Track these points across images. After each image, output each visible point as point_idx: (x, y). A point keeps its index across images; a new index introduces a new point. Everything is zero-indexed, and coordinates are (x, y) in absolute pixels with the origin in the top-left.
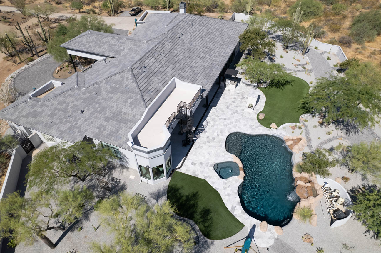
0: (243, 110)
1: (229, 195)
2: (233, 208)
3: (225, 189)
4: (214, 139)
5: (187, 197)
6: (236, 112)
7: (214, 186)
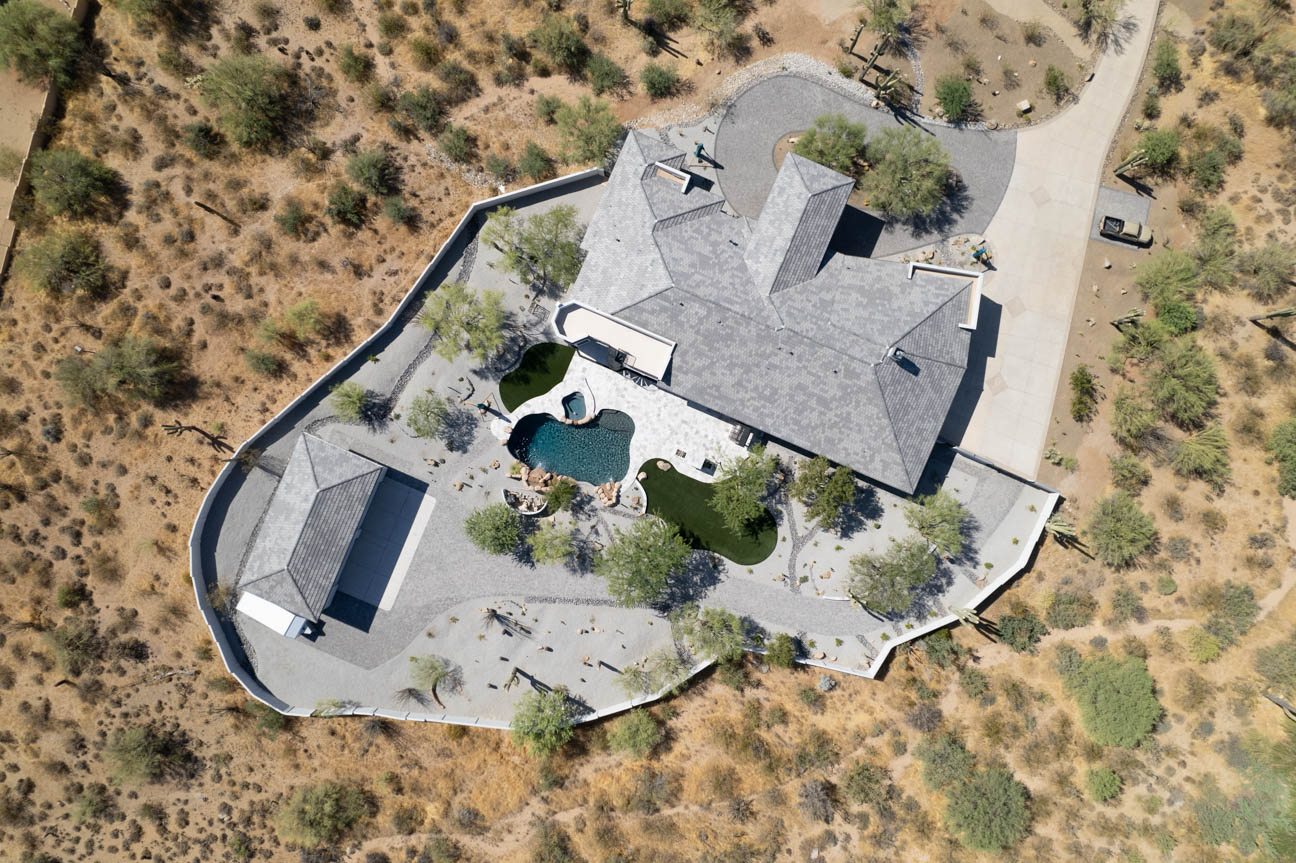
0: (678, 443)
1: (543, 403)
2: (529, 406)
3: (550, 400)
4: (623, 396)
5: (545, 363)
6: (674, 432)
7: (553, 390)
